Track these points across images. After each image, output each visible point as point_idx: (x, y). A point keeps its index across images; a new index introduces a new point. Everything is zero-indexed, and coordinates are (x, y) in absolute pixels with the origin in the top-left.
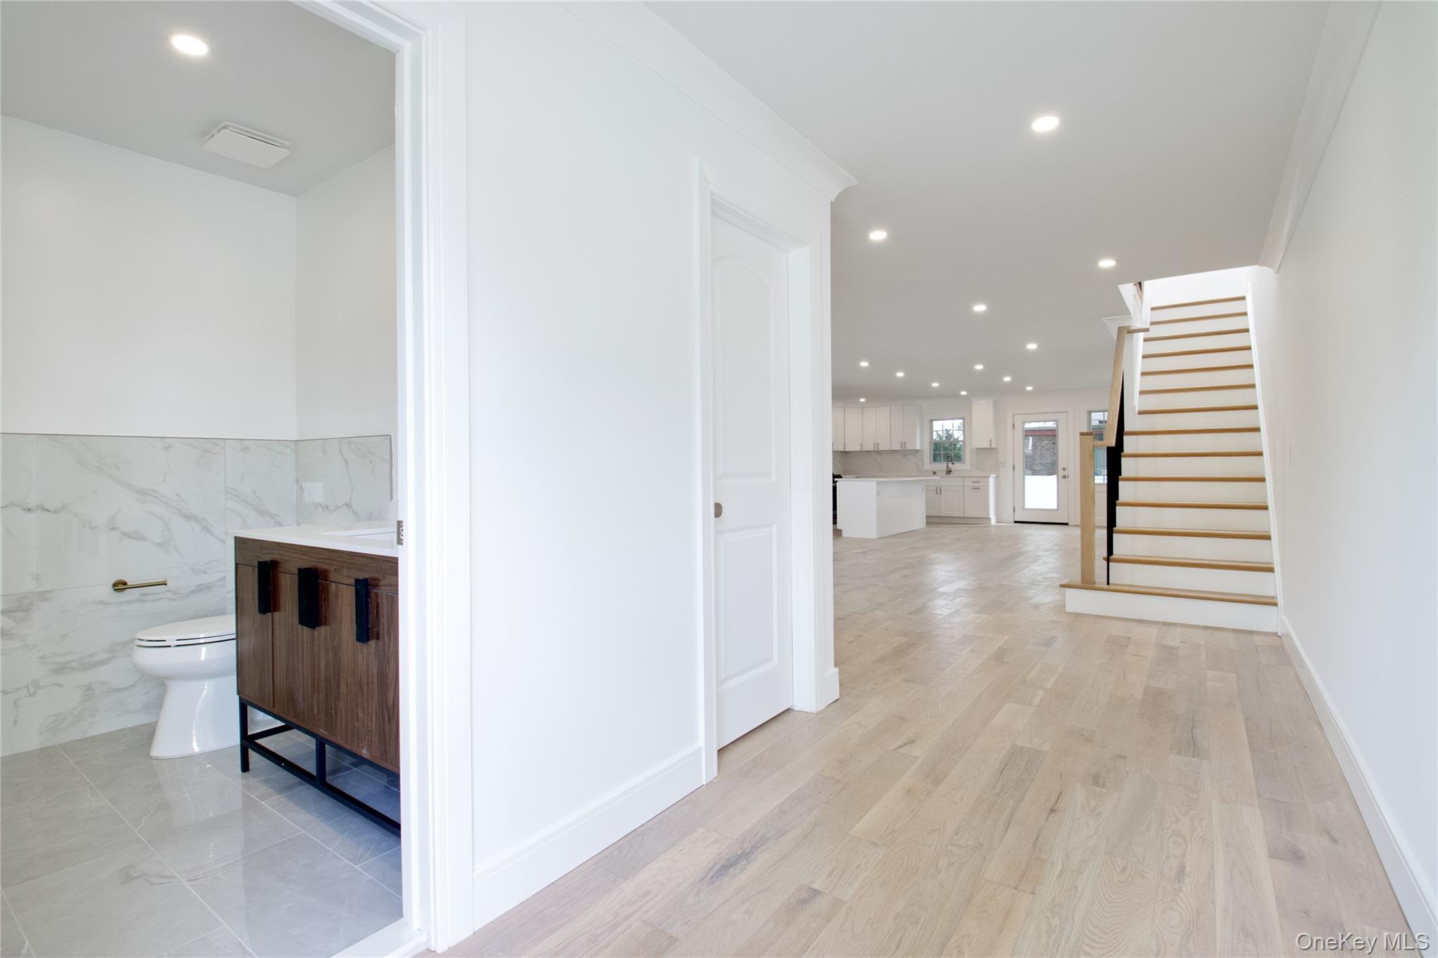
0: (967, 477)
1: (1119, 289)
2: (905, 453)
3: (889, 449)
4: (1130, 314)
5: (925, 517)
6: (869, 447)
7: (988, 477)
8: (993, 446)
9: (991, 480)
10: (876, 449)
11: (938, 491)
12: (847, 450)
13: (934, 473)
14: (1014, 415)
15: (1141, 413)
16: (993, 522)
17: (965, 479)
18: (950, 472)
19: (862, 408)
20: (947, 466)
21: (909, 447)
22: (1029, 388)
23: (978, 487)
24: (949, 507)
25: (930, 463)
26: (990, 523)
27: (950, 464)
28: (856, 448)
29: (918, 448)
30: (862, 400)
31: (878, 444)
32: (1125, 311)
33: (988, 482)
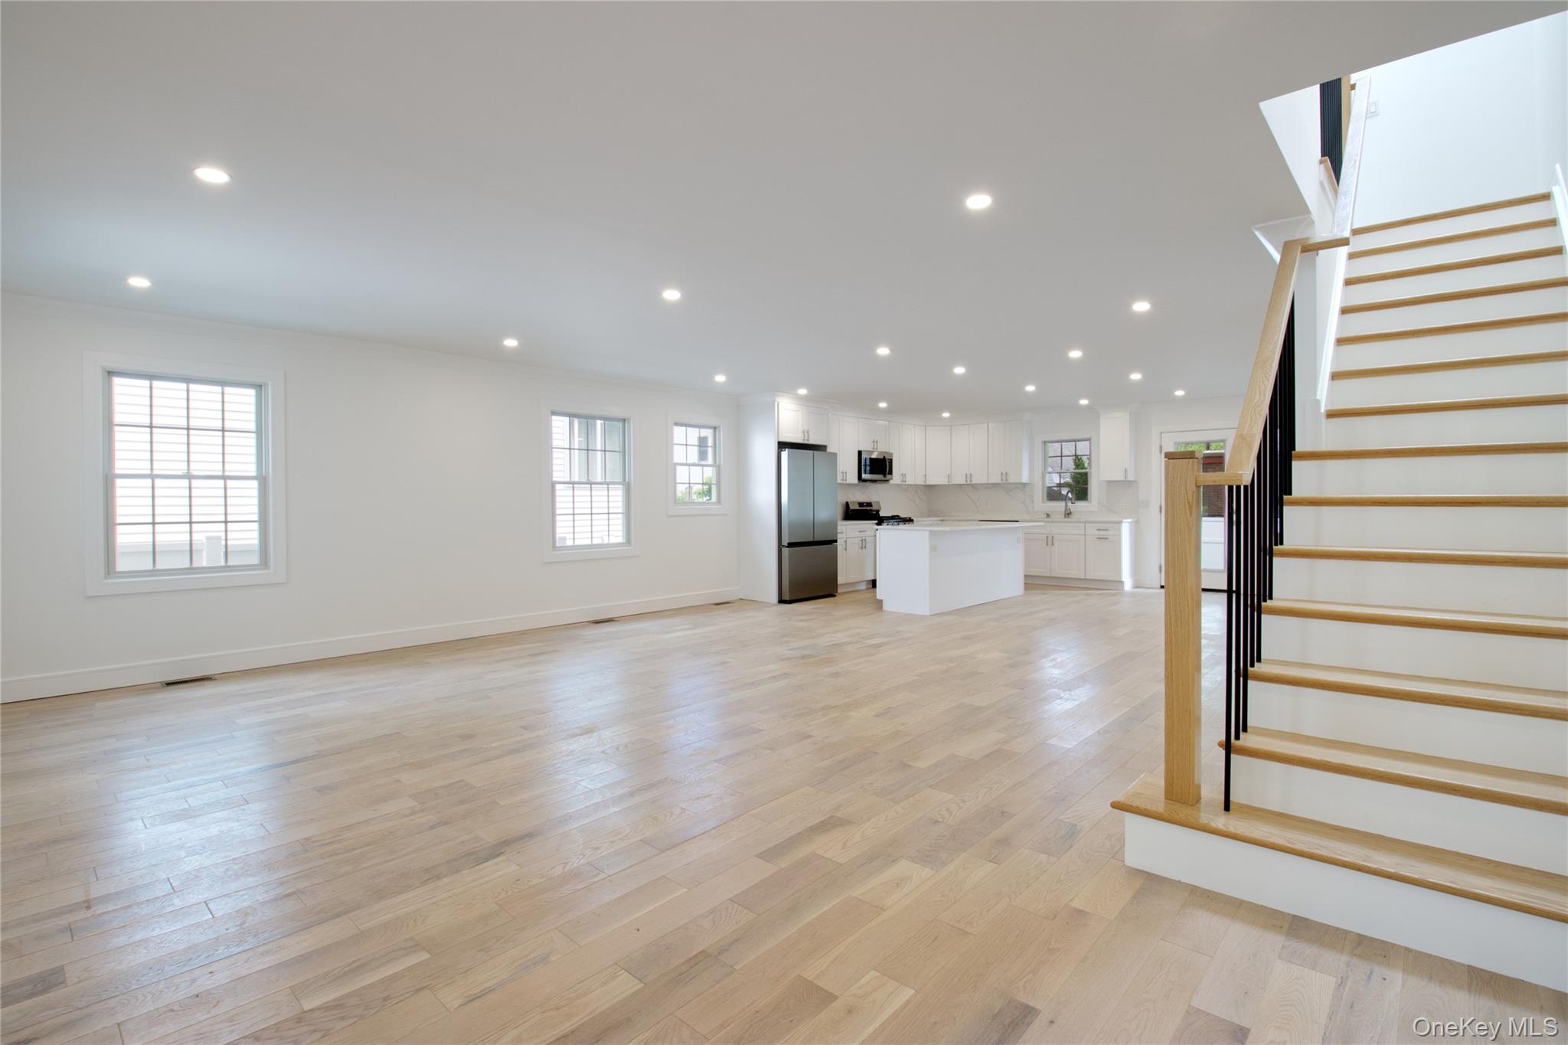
0: (1088, 522)
1: (1260, 111)
2: (1006, 487)
3: (986, 482)
4: (1307, 211)
5: (1023, 577)
6: (960, 479)
7: (1120, 522)
8: (1131, 477)
9: (1126, 528)
10: (969, 482)
11: (1050, 541)
12: (928, 483)
13: (1048, 515)
14: (1161, 433)
15: (1331, 415)
16: (1128, 585)
17: (1087, 525)
18: (1070, 514)
19: (951, 426)
20: (1066, 506)
21: (1012, 479)
22: (1180, 393)
23: (1107, 537)
24: (1064, 562)
25: (1043, 502)
26: (1123, 589)
27: (1069, 504)
28: (943, 481)
29: (1025, 480)
30: (946, 415)
31: (971, 475)
32: (1298, 207)
33: (1120, 530)
